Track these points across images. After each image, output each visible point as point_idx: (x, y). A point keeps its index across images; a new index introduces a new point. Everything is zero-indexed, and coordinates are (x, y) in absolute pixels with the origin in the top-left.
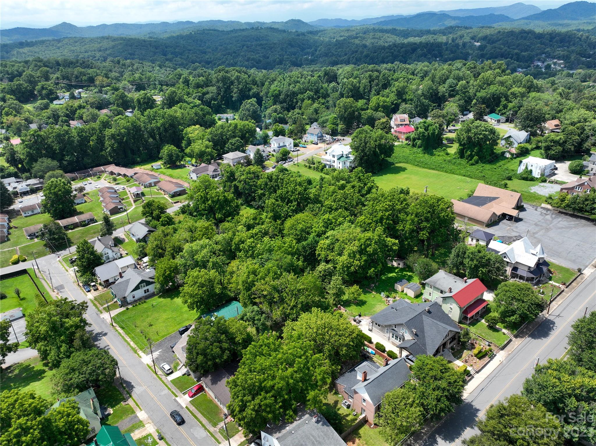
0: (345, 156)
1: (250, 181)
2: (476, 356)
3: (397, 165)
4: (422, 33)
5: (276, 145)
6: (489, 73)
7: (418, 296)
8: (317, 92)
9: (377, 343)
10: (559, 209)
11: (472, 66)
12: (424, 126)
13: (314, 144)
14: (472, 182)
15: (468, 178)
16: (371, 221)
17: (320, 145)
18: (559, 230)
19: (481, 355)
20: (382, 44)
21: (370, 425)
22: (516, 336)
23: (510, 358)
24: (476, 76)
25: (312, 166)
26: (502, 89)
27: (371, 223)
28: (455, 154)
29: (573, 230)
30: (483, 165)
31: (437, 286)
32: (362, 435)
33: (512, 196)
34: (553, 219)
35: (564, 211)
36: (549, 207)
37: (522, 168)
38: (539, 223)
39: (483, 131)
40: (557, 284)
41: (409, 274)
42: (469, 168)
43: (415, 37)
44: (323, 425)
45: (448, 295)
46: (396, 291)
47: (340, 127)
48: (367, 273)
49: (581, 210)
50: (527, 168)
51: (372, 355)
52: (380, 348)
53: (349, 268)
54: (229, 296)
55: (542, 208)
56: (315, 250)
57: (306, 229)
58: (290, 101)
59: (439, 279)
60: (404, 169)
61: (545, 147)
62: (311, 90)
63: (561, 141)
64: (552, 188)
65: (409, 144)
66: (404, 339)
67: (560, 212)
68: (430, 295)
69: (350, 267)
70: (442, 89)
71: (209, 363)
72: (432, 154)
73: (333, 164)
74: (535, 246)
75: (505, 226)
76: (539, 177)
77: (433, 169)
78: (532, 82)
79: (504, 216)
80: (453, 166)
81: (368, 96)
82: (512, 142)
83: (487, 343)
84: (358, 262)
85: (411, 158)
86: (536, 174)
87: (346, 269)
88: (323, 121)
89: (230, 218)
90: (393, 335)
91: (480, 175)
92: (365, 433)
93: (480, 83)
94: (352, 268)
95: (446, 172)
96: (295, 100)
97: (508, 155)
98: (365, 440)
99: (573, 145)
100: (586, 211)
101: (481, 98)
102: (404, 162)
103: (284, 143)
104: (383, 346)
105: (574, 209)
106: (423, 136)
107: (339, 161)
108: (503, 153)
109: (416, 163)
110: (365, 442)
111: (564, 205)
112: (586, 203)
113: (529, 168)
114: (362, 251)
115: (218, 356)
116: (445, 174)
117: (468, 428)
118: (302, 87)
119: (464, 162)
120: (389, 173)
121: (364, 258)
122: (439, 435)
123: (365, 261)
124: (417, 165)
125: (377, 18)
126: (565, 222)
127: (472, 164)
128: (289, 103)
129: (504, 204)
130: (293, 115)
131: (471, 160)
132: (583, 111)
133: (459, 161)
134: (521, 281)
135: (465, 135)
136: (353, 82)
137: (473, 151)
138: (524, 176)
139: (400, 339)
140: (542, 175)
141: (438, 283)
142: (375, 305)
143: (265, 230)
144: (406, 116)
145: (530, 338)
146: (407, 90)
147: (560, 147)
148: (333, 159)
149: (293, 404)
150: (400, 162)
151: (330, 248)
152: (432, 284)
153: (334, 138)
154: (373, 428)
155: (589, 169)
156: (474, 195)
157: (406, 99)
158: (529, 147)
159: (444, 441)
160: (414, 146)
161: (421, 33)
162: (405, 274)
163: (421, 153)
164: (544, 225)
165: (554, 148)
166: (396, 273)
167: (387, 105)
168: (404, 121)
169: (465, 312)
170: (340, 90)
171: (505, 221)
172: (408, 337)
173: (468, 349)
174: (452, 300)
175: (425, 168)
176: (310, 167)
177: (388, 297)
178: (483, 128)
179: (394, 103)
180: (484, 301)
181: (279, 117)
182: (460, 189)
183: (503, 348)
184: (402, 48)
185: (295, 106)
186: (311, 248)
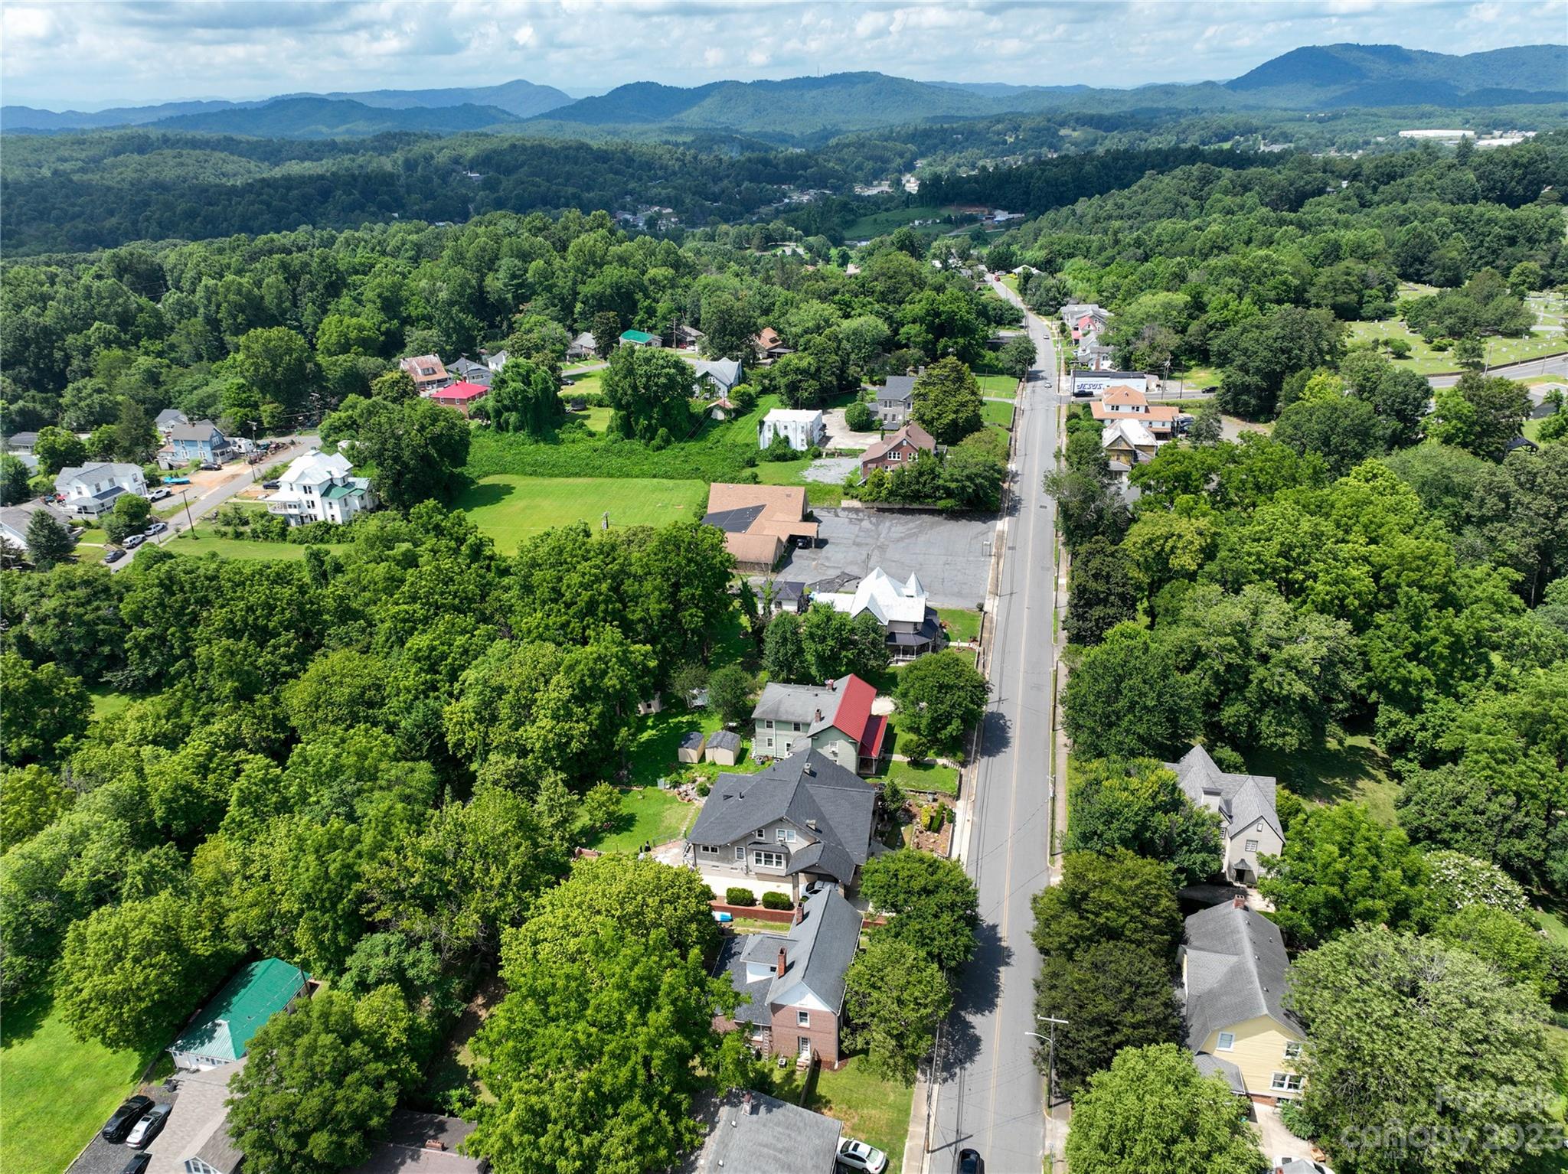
0: (340, 484)
1: (81, 610)
2: (929, 828)
3: (483, 482)
4: (317, 151)
5: (88, 493)
6: (588, 239)
7: (741, 757)
8: (125, 320)
9: (730, 891)
10: (877, 504)
11: (538, 224)
12: (519, 374)
13: (206, 469)
14: (678, 486)
15: (665, 481)
16: (565, 618)
17: (229, 469)
18: (902, 544)
19: (936, 824)
20: (213, 180)
21: (831, 1066)
22: (964, 764)
23: (980, 808)
24: (562, 247)
25: (242, 529)
26: (629, 274)
27: (568, 623)
28: (610, 429)
29: (922, 539)
30: (682, 445)
31: (784, 718)
32: (829, 1096)
33: (788, 496)
34: (877, 525)
35: (886, 506)
36: (856, 504)
37: (768, 435)
38: (858, 540)
39: (663, 367)
40: (965, 645)
41: (685, 719)
42: (656, 457)
43: (302, 160)
44: (769, 1111)
45: (816, 727)
46: (686, 766)
47: (267, 410)
48: (613, 745)
49: (916, 496)
50: (776, 433)
51: (726, 925)
52: (741, 900)
53: (561, 747)
54: (234, 954)
55: (844, 509)
56: (442, 736)
57: (363, 693)
58: (39, 356)
59: (780, 702)
60: (508, 490)
61: (787, 386)
62: (104, 318)
63: (813, 369)
64: (839, 465)
65: (487, 427)
66: (788, 855)
67: (879, 510)
68: (770, 745)
69: (568, 743)
70: (496, 283)
71: (351, 1141)
72: (556, 441)
73: (311, 511)
74: (904, 581)
75: (806, 563)
76: (805, 448)
77: (577, 475)
78: (676, 253)
79: (793, 541)
80: (620, 460)
81: (297, 320)
82: (713, 386)
83: (930, 797)
84: (582, 724)
85: (509, 459)
86: (798, 444)
87: (554, 753)
88: (202, 400)
89: (69, 738)
90: (759, 855)
91: (688, 467)
92: (831, 1089)
93: (578, 263)
94: (574, 745)
95: (610, 476)
96: (58, 355)
97: (720, 416)
98: (842, 1101)
99: (833, 373)
100: (927, 496)
101: (593, 296)
102: (495, 473)
103: (111, 481)
104: (744, 891)
105: (905, 497)
106: (526, 398)
107: (326, 500)
108: (709, 412)
109: (529, 469)
110: (845, 1107)
111: (884, 493)
112: (922, 480)
113: (782, 434)
114: (584, 695)
115: (371, 1108)
116: (608, 480)
117: (1002, 969)
118: (67, 311)
119: (637, 445)
120: (477, 506)
121: (598, 709)
122: (965, 1009)
123: (601, 715)
124: (534, 474)
125: (151, 109)
126: (896, 527)
127: (659, 448)
128: (36, 364)
129: (780, 516)
130: (80, 399)
131: (652, 438)
132: (816, 304)
133: (627, 445)
134: (908, 657)
135: (626, 384)
136: (240, 284)
137: (651, 418)
138: (778, 452)
139: (778, 857)
140: (810, 443)
141: (782, 709)
142: (658, 814)
143: (227, 736)
144: (433, 359)
145: (986, 758)
146: (404, 293)
147: (811, 382)
148: (305, 498)
149: (680, 1103)
150: (487, 474)
151: (487, 716)
152: (771, 717)
153: (260, 442)
154: (840, 1067)
155: (881, 416)
156: (710, 511)
157: (409, 316)
158: (753, 389)
159: (979, 1016)
160: (502, 428)
161: (314, 151)
162: (676, 724)
163: (528, 442)
164: (869, 540)
165: (804, 385)
166: (652, 728)
167: (369, 337)
168: (434, 372)
169: (863, 750)
170: (201, 310)
171: (798, 552)
172: (796, 843)
173: (907, 824)
174: (834, 733)
175: (557, 476)
176: (238, 535)
177: (676, 785)
178: (661, 362)
179: (383, 329)
180: (879, 718)
181: (22, 412)
182: (665, 506)
183: (958, 798)
184: (289, 189)
185: (63, 371)
186: (428, 735)
